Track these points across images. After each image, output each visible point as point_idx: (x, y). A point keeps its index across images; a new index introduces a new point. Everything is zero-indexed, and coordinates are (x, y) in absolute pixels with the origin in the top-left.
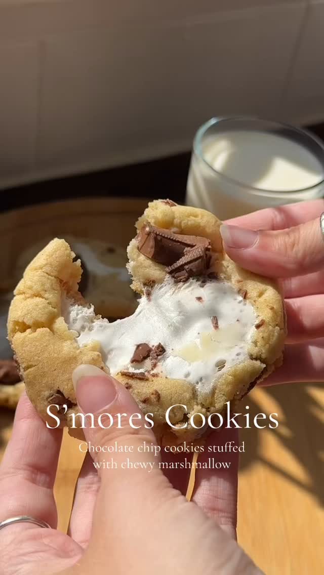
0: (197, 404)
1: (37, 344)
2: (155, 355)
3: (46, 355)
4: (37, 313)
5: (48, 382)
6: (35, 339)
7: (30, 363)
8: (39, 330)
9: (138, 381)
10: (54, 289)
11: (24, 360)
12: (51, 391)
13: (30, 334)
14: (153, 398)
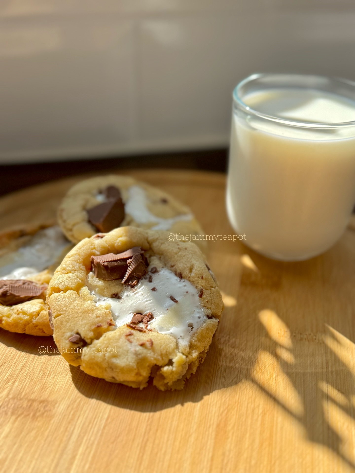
0: (179, 352)
1: (66, 300)
2: (146, 320)
3: (72, 307)
4: (69, 282)
5: (70, 326)
6: (65, 297)
7: (59, 313)
8: (69, 292)
9: (138, 332)
10: (81, 269)
11: (56, 311)
12: (72, 332)
13: (62, 294)
14: (148, 344)
